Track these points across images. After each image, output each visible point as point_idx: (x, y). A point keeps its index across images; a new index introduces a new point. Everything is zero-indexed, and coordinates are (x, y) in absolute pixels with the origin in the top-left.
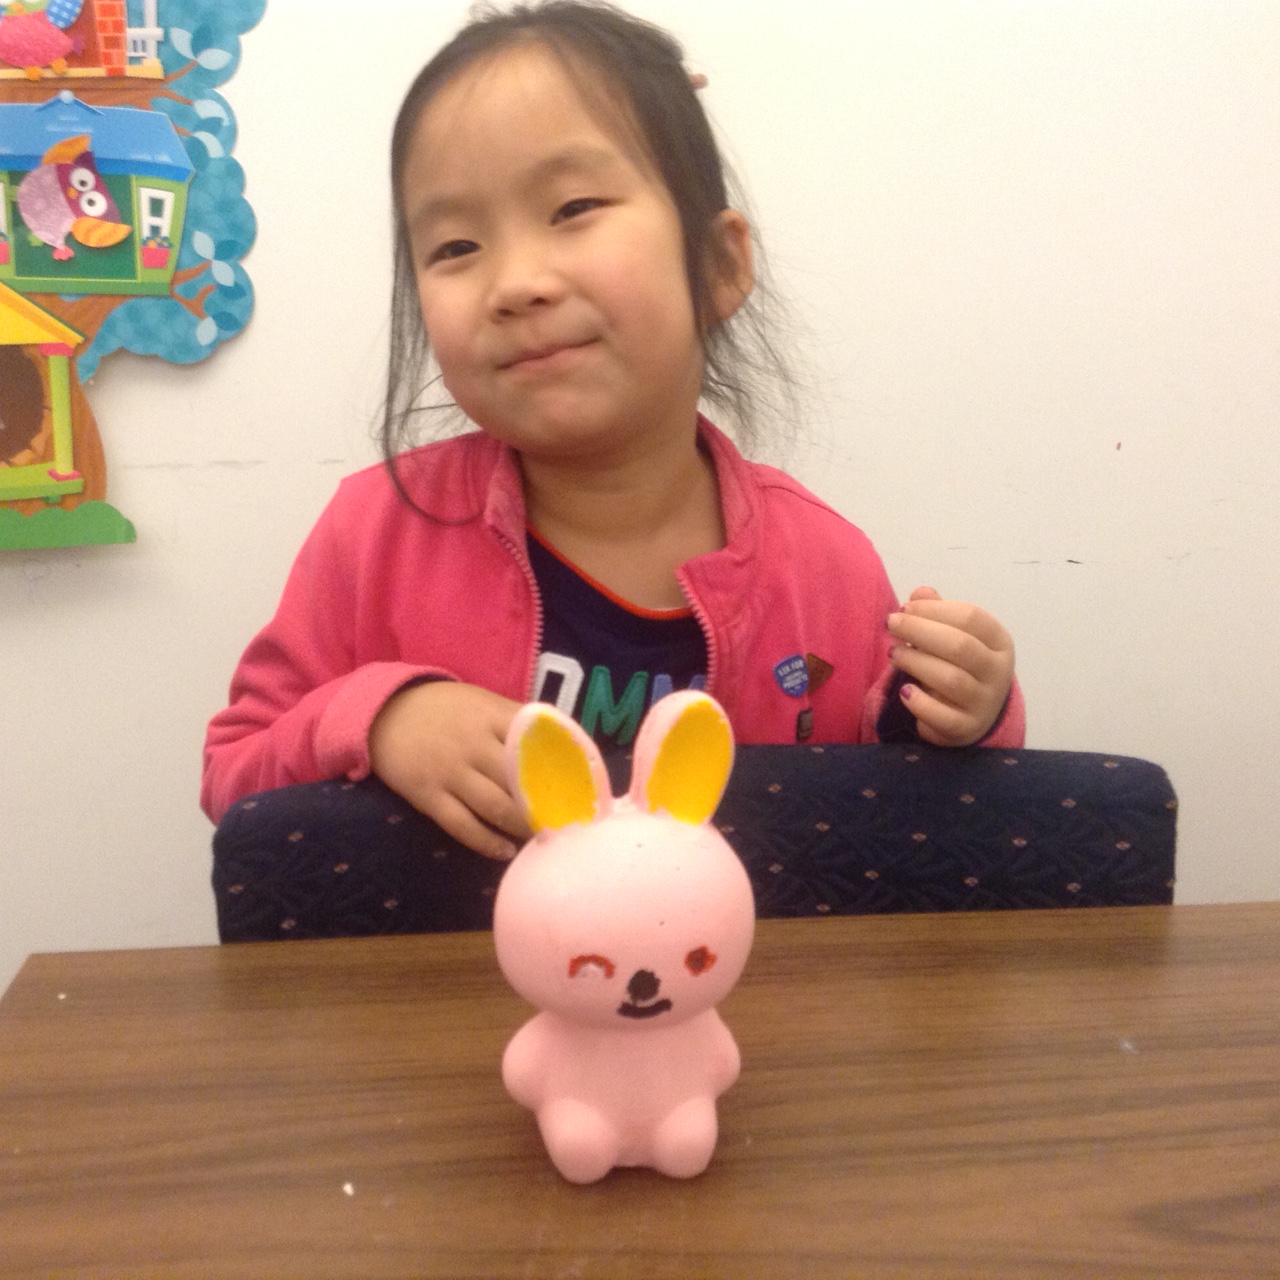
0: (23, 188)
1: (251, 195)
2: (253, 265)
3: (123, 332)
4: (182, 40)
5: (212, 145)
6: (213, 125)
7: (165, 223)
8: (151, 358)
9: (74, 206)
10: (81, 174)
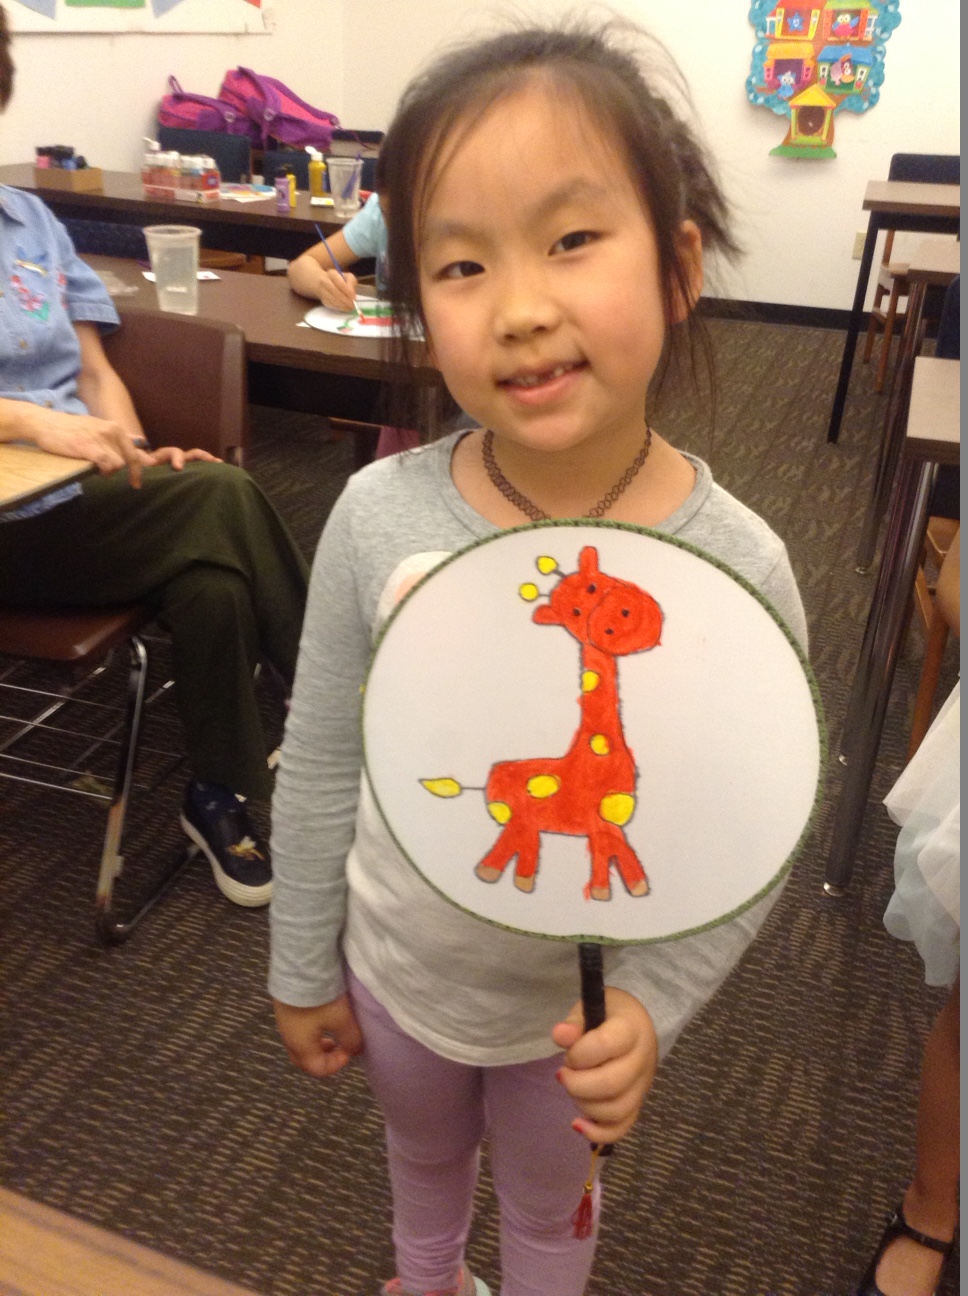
0: (832, 68)
1: (885, 71)
2: (882, 89)
3: (847, 104)
4: (878, 31)
5: (879, 57)
6: (880, 52)
7: (863, 77)
8: (850, 111)
9: (843, 72)
10: (847, 64)
